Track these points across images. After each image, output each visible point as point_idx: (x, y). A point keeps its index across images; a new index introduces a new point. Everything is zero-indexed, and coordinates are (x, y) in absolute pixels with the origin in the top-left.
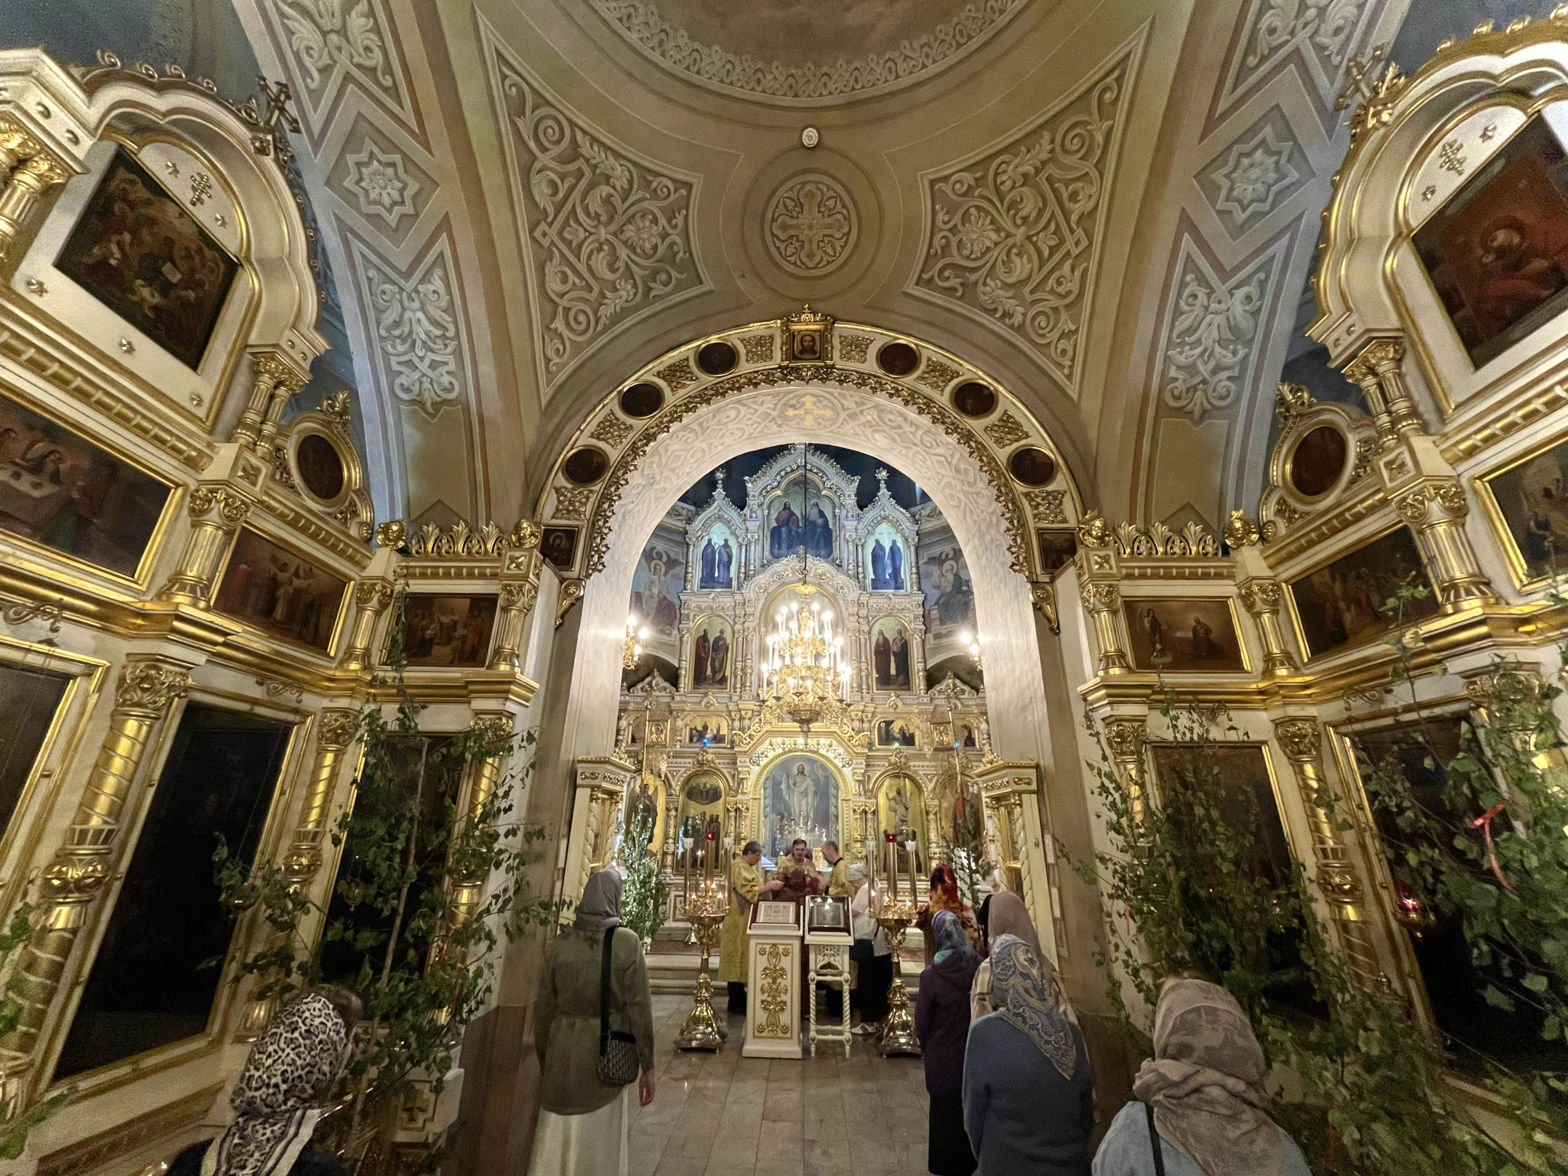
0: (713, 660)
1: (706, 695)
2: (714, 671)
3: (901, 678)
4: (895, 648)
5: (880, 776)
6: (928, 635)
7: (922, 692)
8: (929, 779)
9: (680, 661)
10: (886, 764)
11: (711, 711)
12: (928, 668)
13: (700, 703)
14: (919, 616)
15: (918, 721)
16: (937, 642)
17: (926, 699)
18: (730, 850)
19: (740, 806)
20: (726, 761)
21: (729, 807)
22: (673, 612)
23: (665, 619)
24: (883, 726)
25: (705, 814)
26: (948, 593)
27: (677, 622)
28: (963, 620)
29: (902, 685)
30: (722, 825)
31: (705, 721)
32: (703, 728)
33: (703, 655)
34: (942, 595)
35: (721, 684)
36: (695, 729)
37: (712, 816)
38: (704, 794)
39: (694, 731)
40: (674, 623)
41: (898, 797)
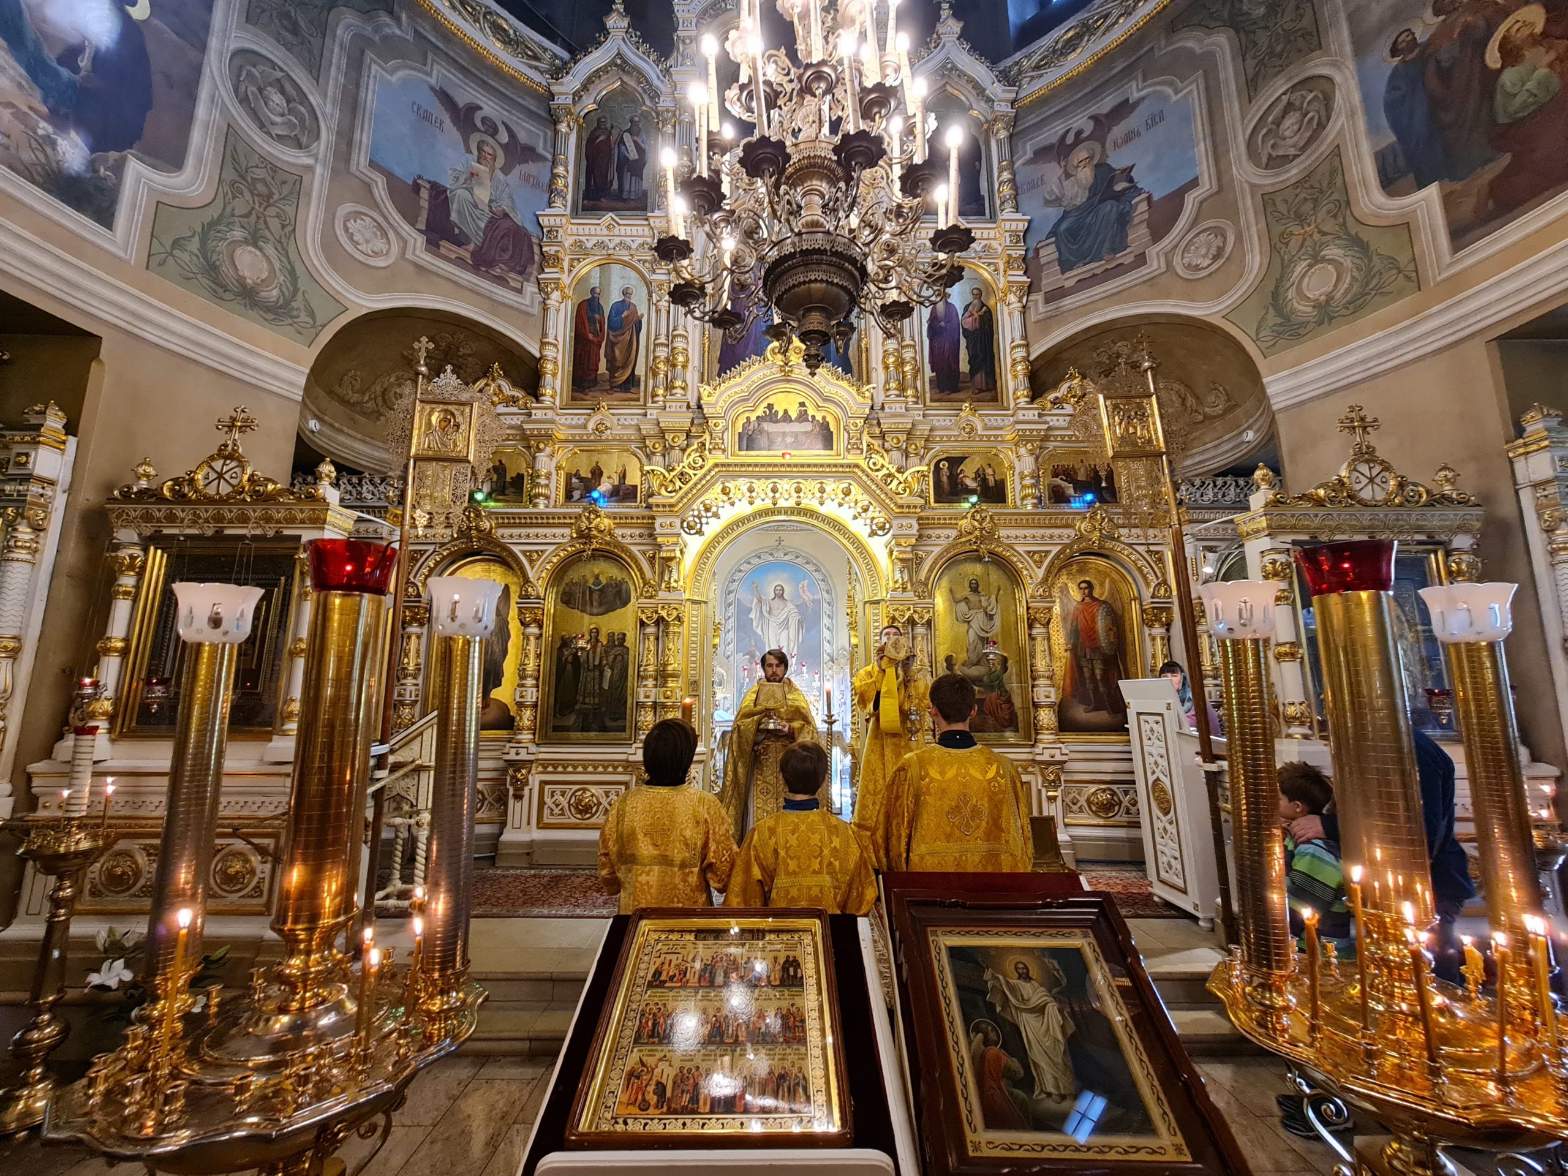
0: (611, 346)
1: (595, 409)
2: (612, 367)
3: (979, 377)
4: (968, 323)
5: (940, 556)
6: (1032, 297)
7: (1023, 401)
8: (1035, 562)
9: (543, 344)
10: (953, 533)
11: (607, 440)
12: (1032, 358)
13: (585, 427)
14: (1016, 259)
15: (1013, 457)
16: (1052, 306)
17: (1031, 412)
18: (647, 697)
19: (664, 613)
20: (637, 531)
21: (644, 617)
22: (525, 248)
23: (506, 257)
24: (944, 465)
25: (598, 632)
26: (1079, 208)
27: (533, 270)
28: (1114, 250)
29: (981, 391)
30: (631, 652)
31: (595, 459)
32: (593, 472)
33: (591, 336)
34: (1066, 214)
35: (627, 391)
36: (577, 475)
37: (611, 636)
38: (596, 596)
39: (574, 480)
40: (528, 270)
41: (973, 598)
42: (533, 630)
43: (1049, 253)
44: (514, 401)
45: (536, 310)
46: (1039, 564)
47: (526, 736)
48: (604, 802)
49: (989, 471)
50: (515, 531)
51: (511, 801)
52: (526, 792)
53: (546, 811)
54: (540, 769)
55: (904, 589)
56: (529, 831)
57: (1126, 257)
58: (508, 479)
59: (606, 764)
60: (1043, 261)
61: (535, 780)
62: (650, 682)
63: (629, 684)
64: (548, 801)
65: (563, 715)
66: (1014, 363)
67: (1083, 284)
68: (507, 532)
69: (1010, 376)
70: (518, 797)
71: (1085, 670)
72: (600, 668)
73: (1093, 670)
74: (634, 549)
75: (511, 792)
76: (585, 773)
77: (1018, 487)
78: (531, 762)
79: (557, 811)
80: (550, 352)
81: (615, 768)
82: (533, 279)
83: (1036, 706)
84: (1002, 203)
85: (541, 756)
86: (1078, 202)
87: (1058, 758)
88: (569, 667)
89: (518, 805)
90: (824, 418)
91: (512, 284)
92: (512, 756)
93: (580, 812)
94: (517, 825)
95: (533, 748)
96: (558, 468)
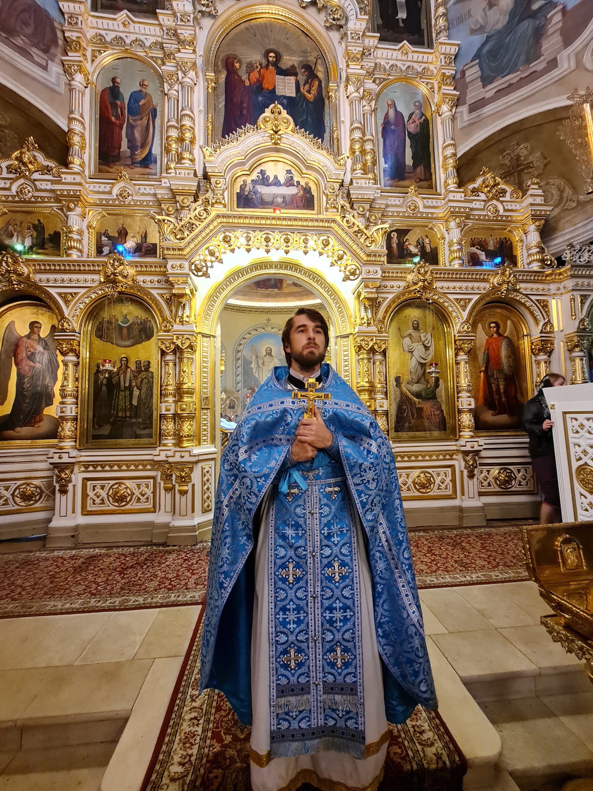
0: (131, 128)
1: (118, 178)
2: (132, 146)
3: (420, 170)
4: (412, 128)
5: (393, 301)
6: (460, 109)
7: (452, 186)
8: (462, 306)
9: (71, 120)
10: (402, 284)
11: (129, 205)
12: (459, 155)
13: (110, 193)
14: (448, 77)
15: (444, 230)
16: (474, 114)
17: (459, 194)
18: (168, 410)
19: (179, 343)
20: (156, 278)
21: (163, 347)
22: (48, 29)
23: (29, 30)
24: (394, 235)
25: (127, 361)
26: (499, 32)
27: (58, 51)
28: (528, 61)
29: (421, 180)
30: (155, 376)
31: (121, 222)
32: (120, 233)
33: (113, 119)
34: (488, 38)
35: (146, 166)
36: (106, 234)
37: (138, 363)
38: (125, 331)
39: (103, 238)
40: (53, 50)
41: (415, 334)
42: (71, 358)
43: (473, 72)
44: (48, 170)
45: (62, 89)
46: (464, 307)
47: (68, 444)
48: (137, 493)
49: (427, 241)
50: (51, 277)
51: (58, 495)
52: (70, 487)
53: (89, 502)
54: (83, 469)
55: (369, 324)
56: (74, 518)
57: (538, 65)
58: (46, 236)
59: (137, 464)
60: (468, 80)
61: (77, 477)
62: (171, 399)
63: (154, 401)
64: (91, 493)
65: (100, 426)
66: (445, 158)
67: (501, 93)
68: (44, 277)
69: (441, 170)
70: (64, 491)
71: (493, 385)
72: (130, 389)
73: (498, 386)
74: (154, 292)
75: (57, 488)
76: (120, 470)
77: (447, 253)
78: (73, 464)
79: (98, 501)
80: (76, 126)
81: (144, 466)
82: (57, 60)
83: (460, 412)
84: (438, 34)
85: (82, 459)
86: (499, 26)
87: (477, 448)
88: (104, 388)
89: (64, 498)
90: (307, 184)
91: (36, 59)
92: (56, 460)
93: (117, 501)
94: (63, 513)
95: (74, 453)
96: (89, 227)
